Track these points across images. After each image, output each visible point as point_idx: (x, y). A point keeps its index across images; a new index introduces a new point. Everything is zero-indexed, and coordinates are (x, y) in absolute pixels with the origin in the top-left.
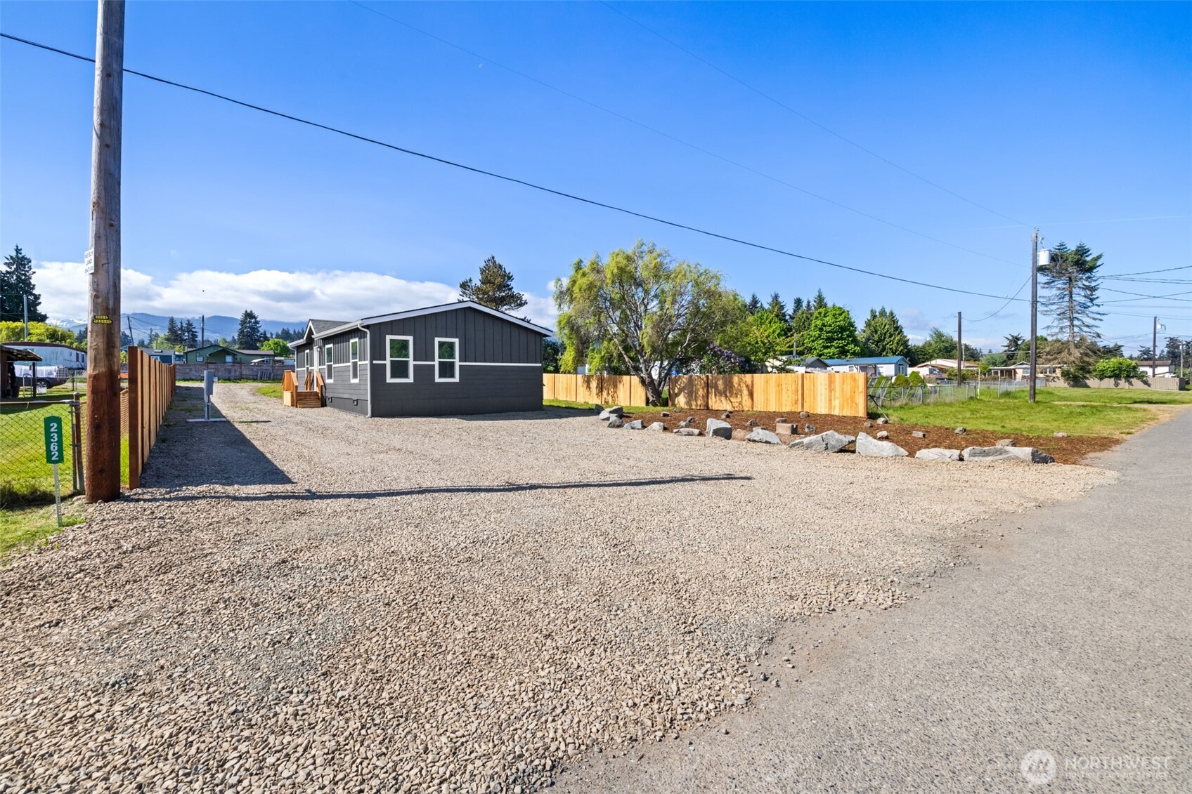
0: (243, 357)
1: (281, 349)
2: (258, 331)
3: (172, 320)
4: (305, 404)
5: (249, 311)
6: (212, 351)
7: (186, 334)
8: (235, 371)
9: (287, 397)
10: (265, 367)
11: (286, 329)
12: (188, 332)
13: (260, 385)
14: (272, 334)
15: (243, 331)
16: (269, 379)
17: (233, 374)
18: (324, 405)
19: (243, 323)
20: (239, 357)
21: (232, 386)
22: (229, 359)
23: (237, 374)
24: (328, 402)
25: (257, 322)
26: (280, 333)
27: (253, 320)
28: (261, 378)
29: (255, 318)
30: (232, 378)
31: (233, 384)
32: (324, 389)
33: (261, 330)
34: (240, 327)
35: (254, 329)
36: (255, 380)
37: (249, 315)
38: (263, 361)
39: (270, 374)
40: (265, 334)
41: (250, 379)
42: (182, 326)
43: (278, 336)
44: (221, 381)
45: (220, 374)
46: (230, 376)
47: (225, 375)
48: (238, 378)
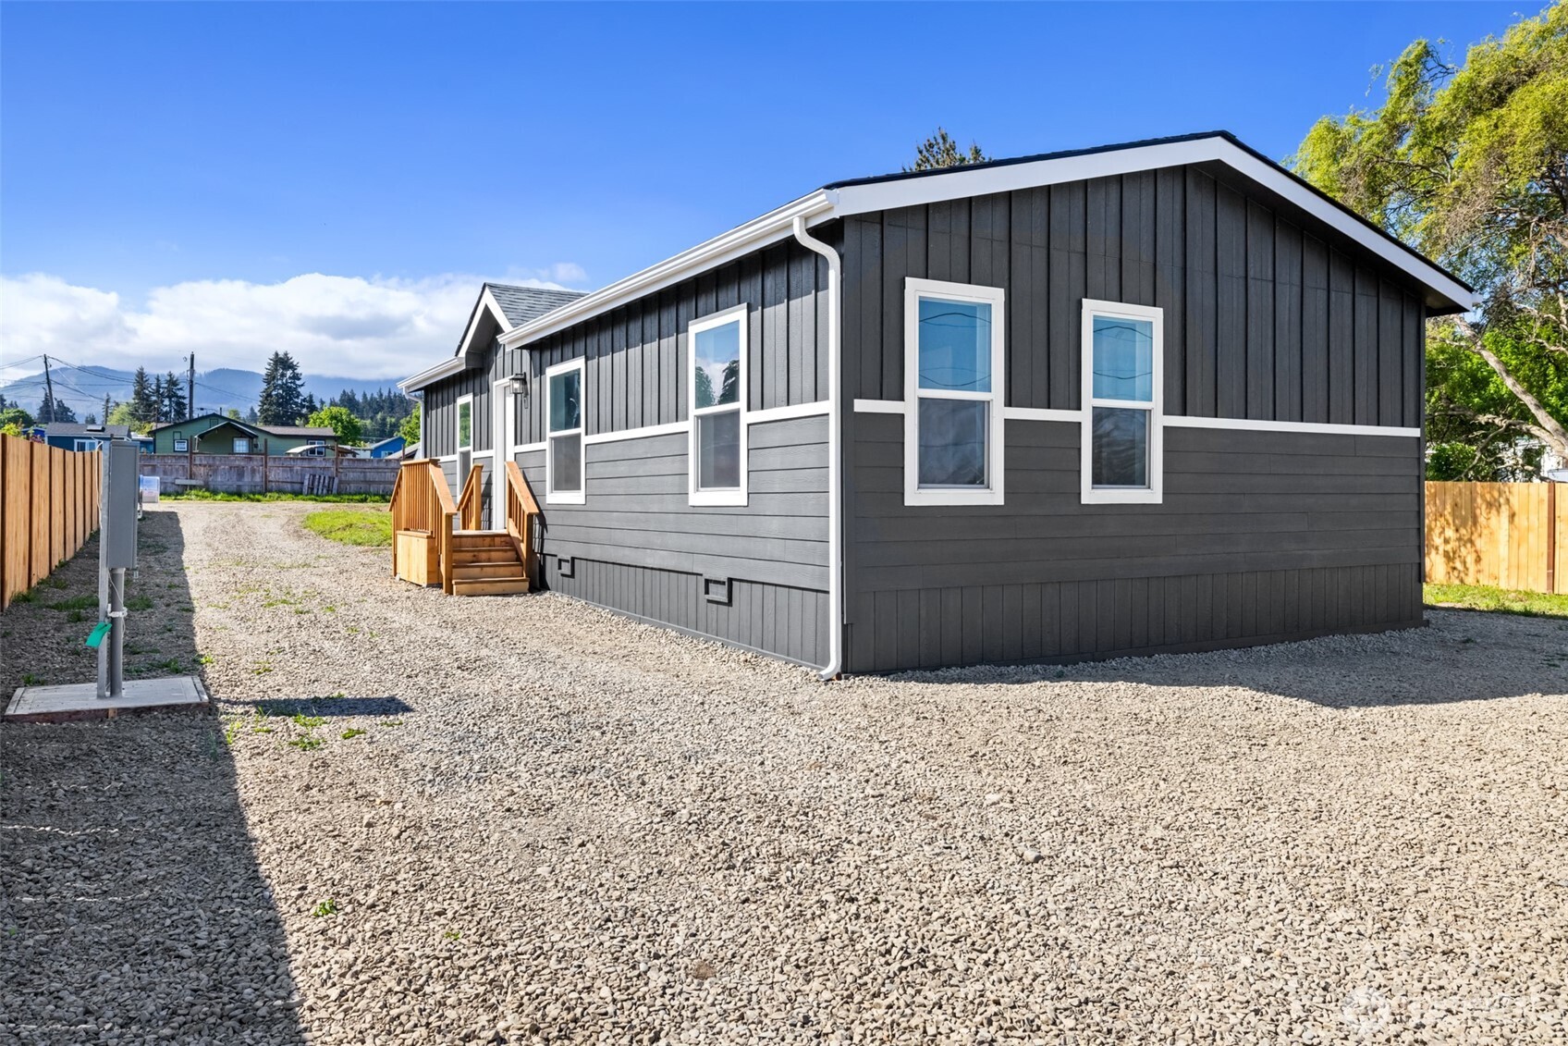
0: (271, 441)
1: (344, 428)
2: (299, 395)
3: (141, 376)
4: (475, 580)
5: (281, 355)
6: (206, 427)
7: (166, 402)
8: (253, 471)
9: (413, 552)
10: (319, 462)
11: (348, 391)
12: (170, 397)
13: (309, 506)
14: (322, 403)
15: (269, 395)
16: (329, 491)
17: (247, 479)
18: (538, 584)
19: (270, 379)
20: (260, 442)
21: (244, 508)
22: (241, 446)
23: (258, 478)
24: (552, 573)
25: (296, 377)
26: (337, 399)
27: (289, 373)
28: (311, 489)
29: (292, 367)
30: (246, 489)
31: (248, 504)
32: (537, 527)
33: (304, 392)
34: (264, 386)
35: (291, 392)
36: (297, 494)
37: (282, 363)
38: (312, 451)
39: (332, 479)
40: (311, 401)
41: (285, 492)
42: (158, 386)
43: (333, 404)
44: (219, 497)
45: (219, 479)
46: (240, 483)
47: (230, 483)
48: (258, 488)
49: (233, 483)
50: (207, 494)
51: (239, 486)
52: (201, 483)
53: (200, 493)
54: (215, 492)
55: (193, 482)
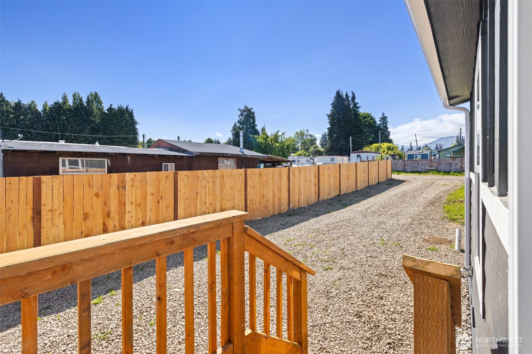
6: (456, 149)
44: (441, 174)
45: (442, 167)
46: (451, 169)
47: (446, 168)
48: (458, 170)
49: (447, 169)
50: (436, 172)
51: (450, 169)
52: (435, 169)
53: (434, 172)
54: (439, 172)
55: (431, 168)
